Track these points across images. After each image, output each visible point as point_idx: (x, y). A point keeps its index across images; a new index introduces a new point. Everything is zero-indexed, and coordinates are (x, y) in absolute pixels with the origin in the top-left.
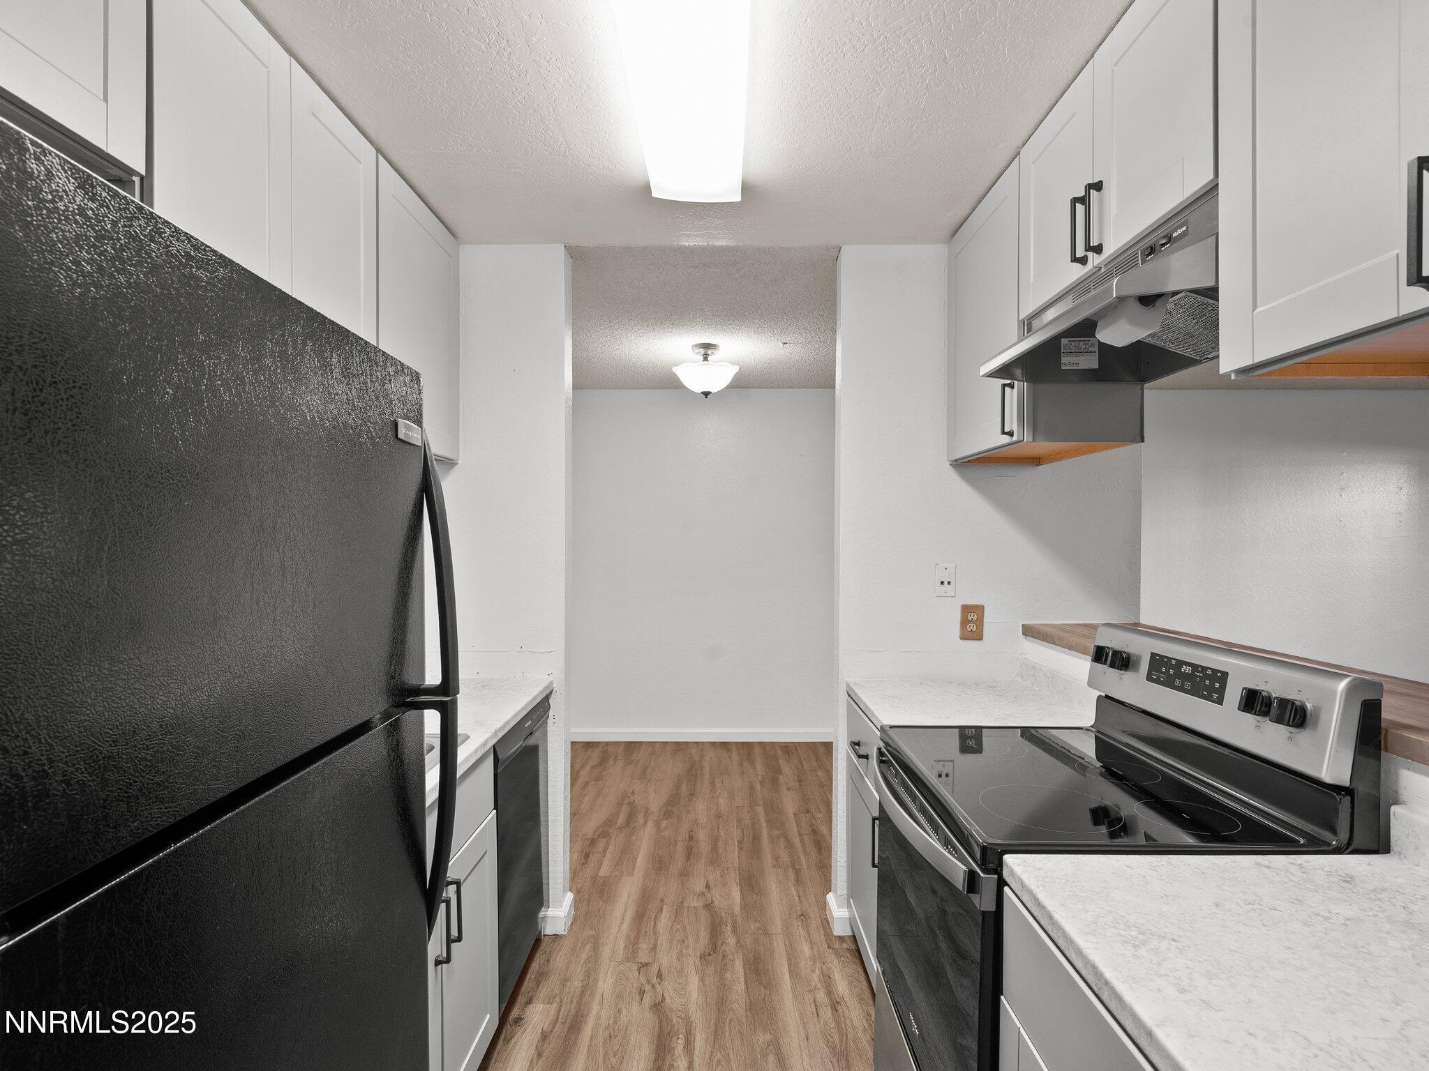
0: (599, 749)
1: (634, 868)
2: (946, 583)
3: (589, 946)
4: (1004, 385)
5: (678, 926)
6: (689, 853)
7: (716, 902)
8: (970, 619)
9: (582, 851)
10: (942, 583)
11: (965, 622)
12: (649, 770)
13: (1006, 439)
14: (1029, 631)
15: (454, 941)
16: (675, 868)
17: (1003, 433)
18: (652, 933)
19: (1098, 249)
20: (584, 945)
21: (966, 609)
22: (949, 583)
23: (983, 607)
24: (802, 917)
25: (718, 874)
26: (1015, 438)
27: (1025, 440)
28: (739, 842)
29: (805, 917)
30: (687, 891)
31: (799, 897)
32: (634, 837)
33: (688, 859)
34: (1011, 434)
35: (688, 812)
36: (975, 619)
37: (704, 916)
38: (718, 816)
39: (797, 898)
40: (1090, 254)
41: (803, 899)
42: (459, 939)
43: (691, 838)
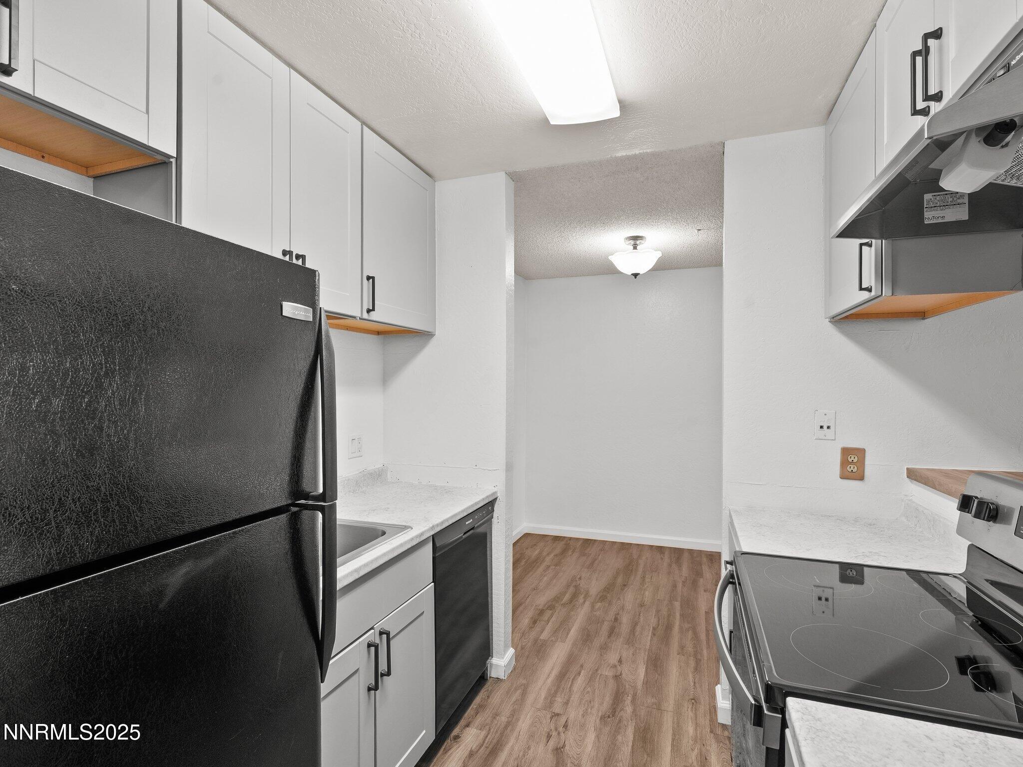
0: (563, 543)
1: (567, 637)
2: (825, 427)
3: (519, 692)
4: (861, 245)
5: (589, 689)
6: (612, 632)
7: (624, 675)
8: (850, 460)
9: (532, 618)
10: (822, 427)
11: (844, 463)
12: (596, 562)
13: (865, 295)
14: (912, 475)
15: (382, 675)
16: (598, 642)
17: (861, 289)
18: (568, 690)
19: (938, 97)
20: (516, 689)
21: (846, 452)
22: (828, 427)
23: (864, 450)
24: (693, 701)
25: (631, 652)
26: (873, 293)
27: (883, 295)
28: (654, 629)
29: (696, 701)
30: (603, 662)
31: (695, 683)
32: (572, 613)
33: (610, 636)
34: (869, 290)
35: (619, 598)
36: (855, 460)
37: (612, 684)
38: (642, 605)
39: (692, 684)
40: (932, 104)
41: (697, 685)
42: (389, 673)
43: (616, 619)
